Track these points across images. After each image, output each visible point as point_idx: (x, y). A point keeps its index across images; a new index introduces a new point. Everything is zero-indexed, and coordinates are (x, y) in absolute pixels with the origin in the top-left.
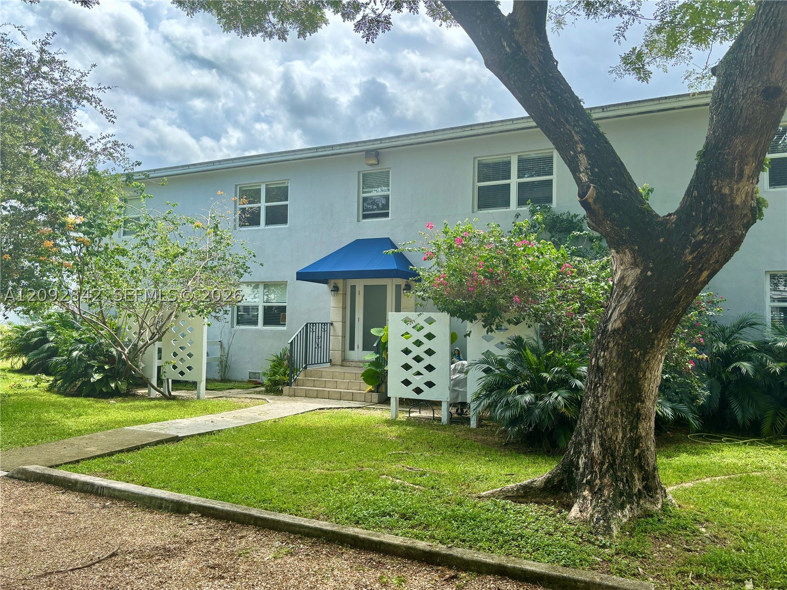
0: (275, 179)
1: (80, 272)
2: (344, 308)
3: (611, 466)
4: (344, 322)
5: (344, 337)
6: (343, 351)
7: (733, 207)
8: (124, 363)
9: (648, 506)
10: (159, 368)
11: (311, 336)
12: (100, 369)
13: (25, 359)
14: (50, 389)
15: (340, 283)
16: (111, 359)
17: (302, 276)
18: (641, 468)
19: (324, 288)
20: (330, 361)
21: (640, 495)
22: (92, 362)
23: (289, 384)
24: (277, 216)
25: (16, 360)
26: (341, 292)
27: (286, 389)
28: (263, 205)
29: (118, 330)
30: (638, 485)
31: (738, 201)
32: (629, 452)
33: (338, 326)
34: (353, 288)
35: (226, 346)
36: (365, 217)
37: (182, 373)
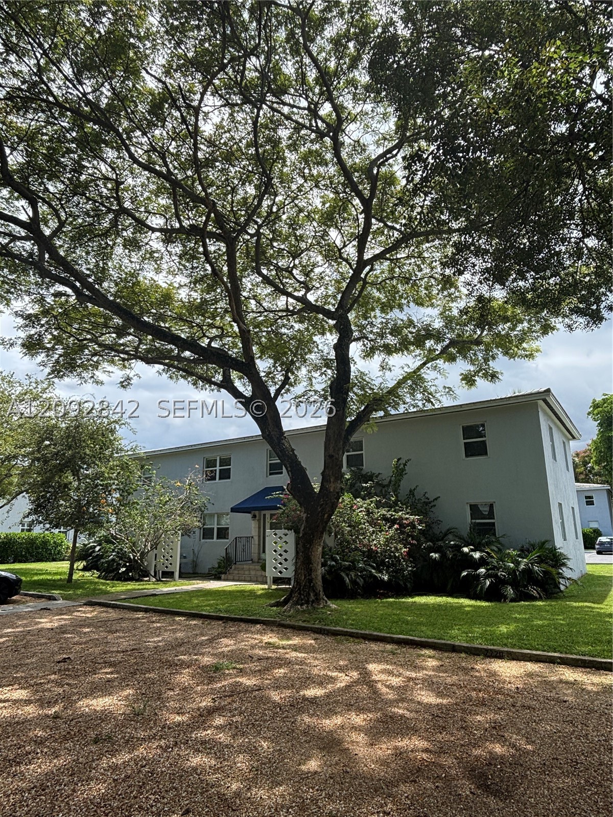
0: (225, 454)
1: (116, 514)
2: (259, 528)
3: (299, 589)
4: (259, 536)
5: (259, 545)
6: (259, 554)
7: (330, 492)
8: (136, 561)
9: (316, 606)
10: (155, 566)
11: (238, 544)
12: (125, 566)
13: (84, 563)
14: (99, 577)
15: (257, 513)
16: (130, 560)
17: (234, 510)
18: (314, 591)
19: (249, 516)
20: (252, 560)
21: (313, 602)
22: (121, 562)
23: (225, 573)
24: (225, 475)
25: (79, 563)
26: (257, 518)
27: (223, 576)
28: (218, 468)
29: (134, 544)
30: (312, 597)
31: (332, 490)
32: (308, 584)
33: (256, 538)
34: (265, 515)
35: (196, 552)
36: (271, 474)
37: (167, 567)
